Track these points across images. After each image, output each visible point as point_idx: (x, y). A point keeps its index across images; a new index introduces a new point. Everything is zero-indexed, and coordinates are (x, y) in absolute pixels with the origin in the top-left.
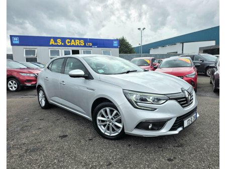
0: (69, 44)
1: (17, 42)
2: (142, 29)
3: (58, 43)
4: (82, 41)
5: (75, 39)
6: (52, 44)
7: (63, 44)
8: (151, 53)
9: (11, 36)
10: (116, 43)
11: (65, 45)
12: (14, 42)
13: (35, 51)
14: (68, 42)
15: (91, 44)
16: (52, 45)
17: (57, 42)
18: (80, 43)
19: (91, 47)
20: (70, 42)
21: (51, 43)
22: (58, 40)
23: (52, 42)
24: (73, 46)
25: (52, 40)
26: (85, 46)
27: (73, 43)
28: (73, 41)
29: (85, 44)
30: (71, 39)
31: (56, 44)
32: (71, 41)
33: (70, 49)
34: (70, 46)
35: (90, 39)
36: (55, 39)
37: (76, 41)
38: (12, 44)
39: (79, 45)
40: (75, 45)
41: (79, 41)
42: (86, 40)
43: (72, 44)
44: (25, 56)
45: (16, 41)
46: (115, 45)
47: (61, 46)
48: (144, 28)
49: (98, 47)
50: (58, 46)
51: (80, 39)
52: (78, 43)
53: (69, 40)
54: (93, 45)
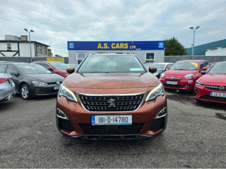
1: (72, 47)
2: (195, 28)
4: (126, 45)
5: (120, 43)
6: (100, 48)
7: (109, 48)
8: (207, 55)
9: (69, 42)
11: (111, 49)
12: (70, 47)
13: (85, 54)
14: (114, 46)
15: (135, 47)
16: (100, 49)
17: (104, 46)
18: (124, 46)
19: (135, 49)
21: (98, 48)
22: (104, 44)
23: (100, 46)
24: (118, 49)
25: (100, 44)
26: (129, 49)
27: (118, 46)
28: (118, 44)
29: (129, 47)
30: (116, 43)
33: (115, 53)
34: (115, 49)
35: (134, 42)
36: (102, 43)
37: (121, 44)
38: (69, 49)
39: (123, 48)
41: (123, 44)
42: (130, 43)
44: (77, 59)
45: (72, 45)
46: (160, 47)
47: (107, 49)
48: (198, 27)
49: (141, 50)
50: (104, 49)
51: (124, 42)
52: (123, 46)
53: (114, 44)
54: (136, 48)
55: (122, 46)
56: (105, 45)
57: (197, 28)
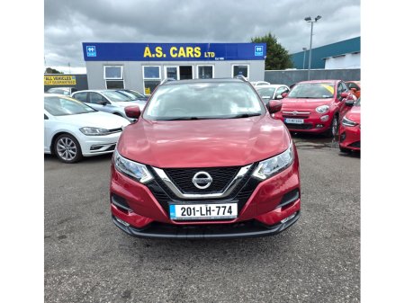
0: (175, 56)
1: (94, 55)
2: (313, 19)
3: (157, 55)
4: (197, 50)
5: (185, 46)
6: (148, 56)
7: (165, 56)
8: (327, 68)
9: (85, 45)
10: (259, 50)
11: (169, 58)
12: (89, 55)
13: (120, 69)
14: (174, 52)
15: (213, 54)
16: (148, 59)
17: (155, 53)
18: (194, 53)
19: (213, 59)
20: (178, 52)
21: (145, 56)
23: (147, 52)
24: (182, 59)
25: (147, 49)
26: (202, 58)
27: (182, 53)
28: (182, 49)
29: (203, 55)
30: (178, 46)
31: (154, 56)
32: (179, 49)
33: (177, 65)
34: (177, 59)
35: (212, 45)
36: (153, 47)
37: (188, 49)
38: (87, 58)
39: (192, 56)
40: (184, 56)
41: (192, 49)
42: (204, 48)
43: (179, 56)
44: (105, 78)
45: (92, 52)
47: (162, 59)
48: (319, 17)
49: (225, 59)
50: (156, 59)
51: (194, 45)
52: (191, 52)
53: (176, 49)
54: (216, 56)
55: (190, 51)
56: (158, 49)
57: (316, 19)
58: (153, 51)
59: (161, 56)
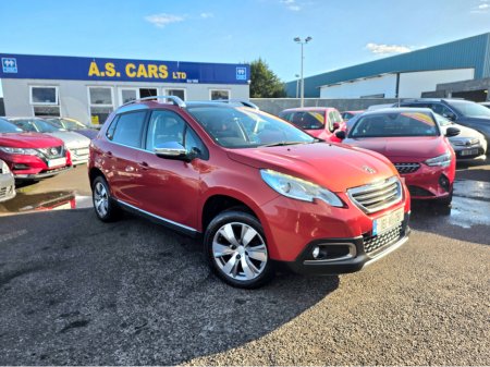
0: (133, 75)
1: (14, 70)
3: (107, 73)
4: (163, 68)
5: (146, 63)
6: (94, 75)
7: (118, 75)
8: (323, 97)
11: (124, 78)
12: (6, 70)
13: (54, 90)
14: (131, 70)
15: (184, 76)
16: (94, 78)
17: (105, 70)
18: (158, 72)
19: (185, 81)
20: (136, 70)
21: (90, 74)
22: (107, 66)
23: (93, 70)
24: (142, 79)
25: (93, 65)
26: (170, 79)
27: (142, 71)
28: (142, 67)
29: (170, 75)
30: (137, 63)
31: (103, 74)
32: (137, 67)
33: (136, 87)
34: (135, 79)
35: (181, 63)
36: (101, 63)
37: (150, 66)
39: (156, 76)
40: (146, 76)
41: (155, 67)
42: (171, 66)
43: (139, 76)
44: (31, 103)
45: (11, 66)
46: (239, 77)
47: (114, 79)
48: (309, 38)
49: (199, 82)
50: (106, 78)
51: (158, 63)
52: (154, 72)
53: (134, 67)
54: (188, 77)
55: (152, 70)
56: (110, 69)
57: (306, 41)
58: (102, 69)
59: (112, 75)
